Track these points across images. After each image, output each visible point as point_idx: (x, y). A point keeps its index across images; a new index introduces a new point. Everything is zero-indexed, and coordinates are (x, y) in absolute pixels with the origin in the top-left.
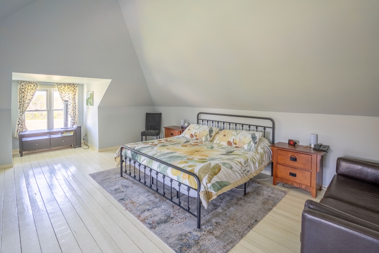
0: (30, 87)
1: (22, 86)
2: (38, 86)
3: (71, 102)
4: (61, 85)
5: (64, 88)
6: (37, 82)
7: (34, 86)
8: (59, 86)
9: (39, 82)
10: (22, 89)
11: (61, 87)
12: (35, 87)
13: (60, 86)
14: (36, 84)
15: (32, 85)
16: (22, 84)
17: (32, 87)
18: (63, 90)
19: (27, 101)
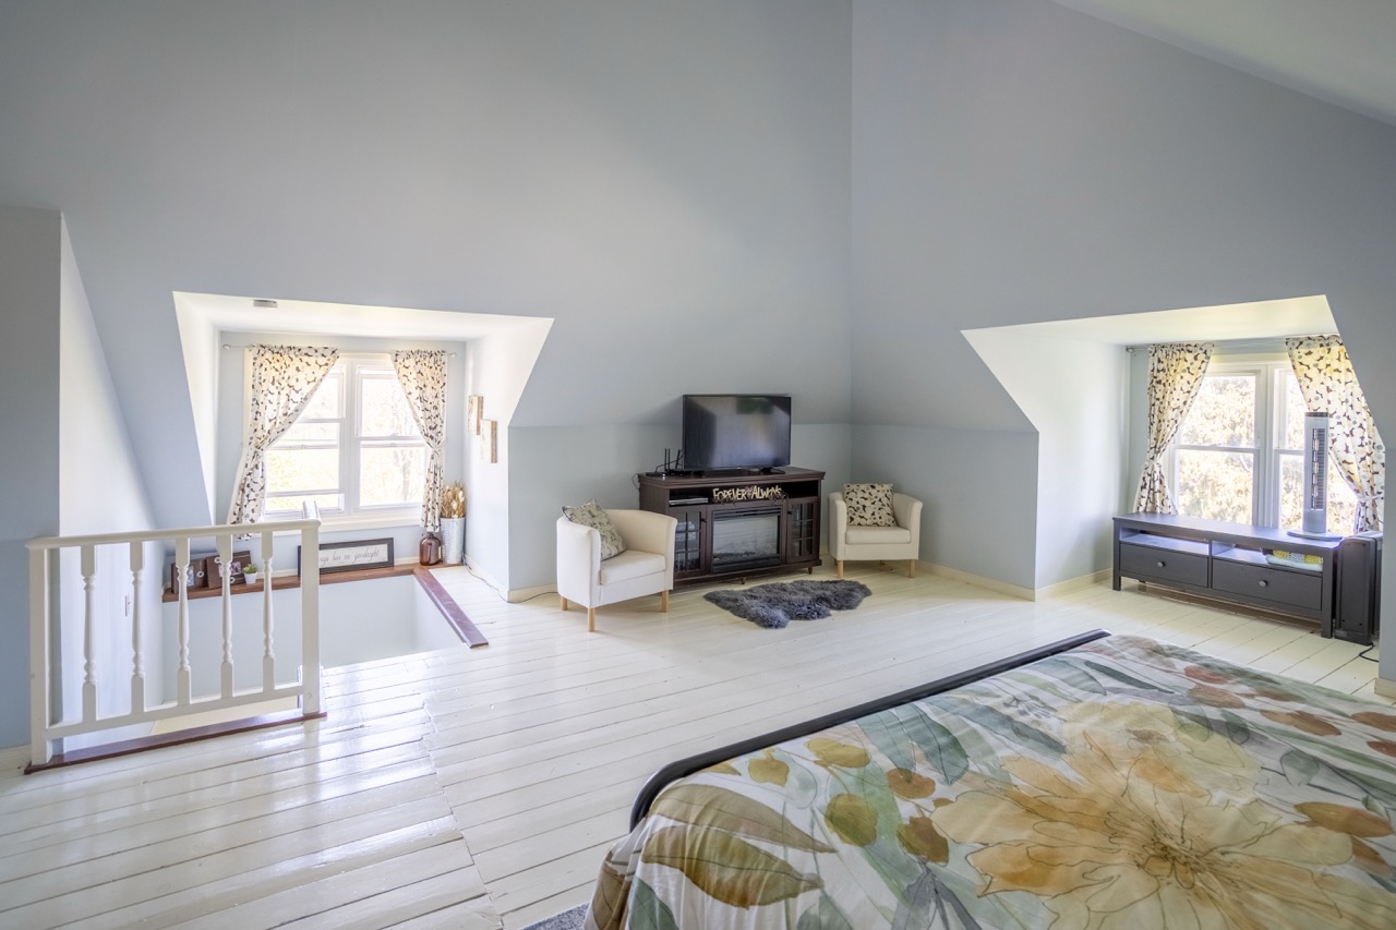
0: (1182, 362)
1: (1159, 361)
2: (1212, 358)
3: (1355, 423)
4: (1308, 345)
5: (1322, 358)
6: (1209, 343)
7: (1196, 358)
8: (1295, 352)
9: (1213, 344)
10: (1158, 371)
11: (1310, 353)
12: (1197, 364)
13: (1303, 350)
14: (1205, 352)
15: (1190, 357)
16: (1161, 354)
17: (1188, 364)
18: (1316, 365)
19: (1170, 414)
